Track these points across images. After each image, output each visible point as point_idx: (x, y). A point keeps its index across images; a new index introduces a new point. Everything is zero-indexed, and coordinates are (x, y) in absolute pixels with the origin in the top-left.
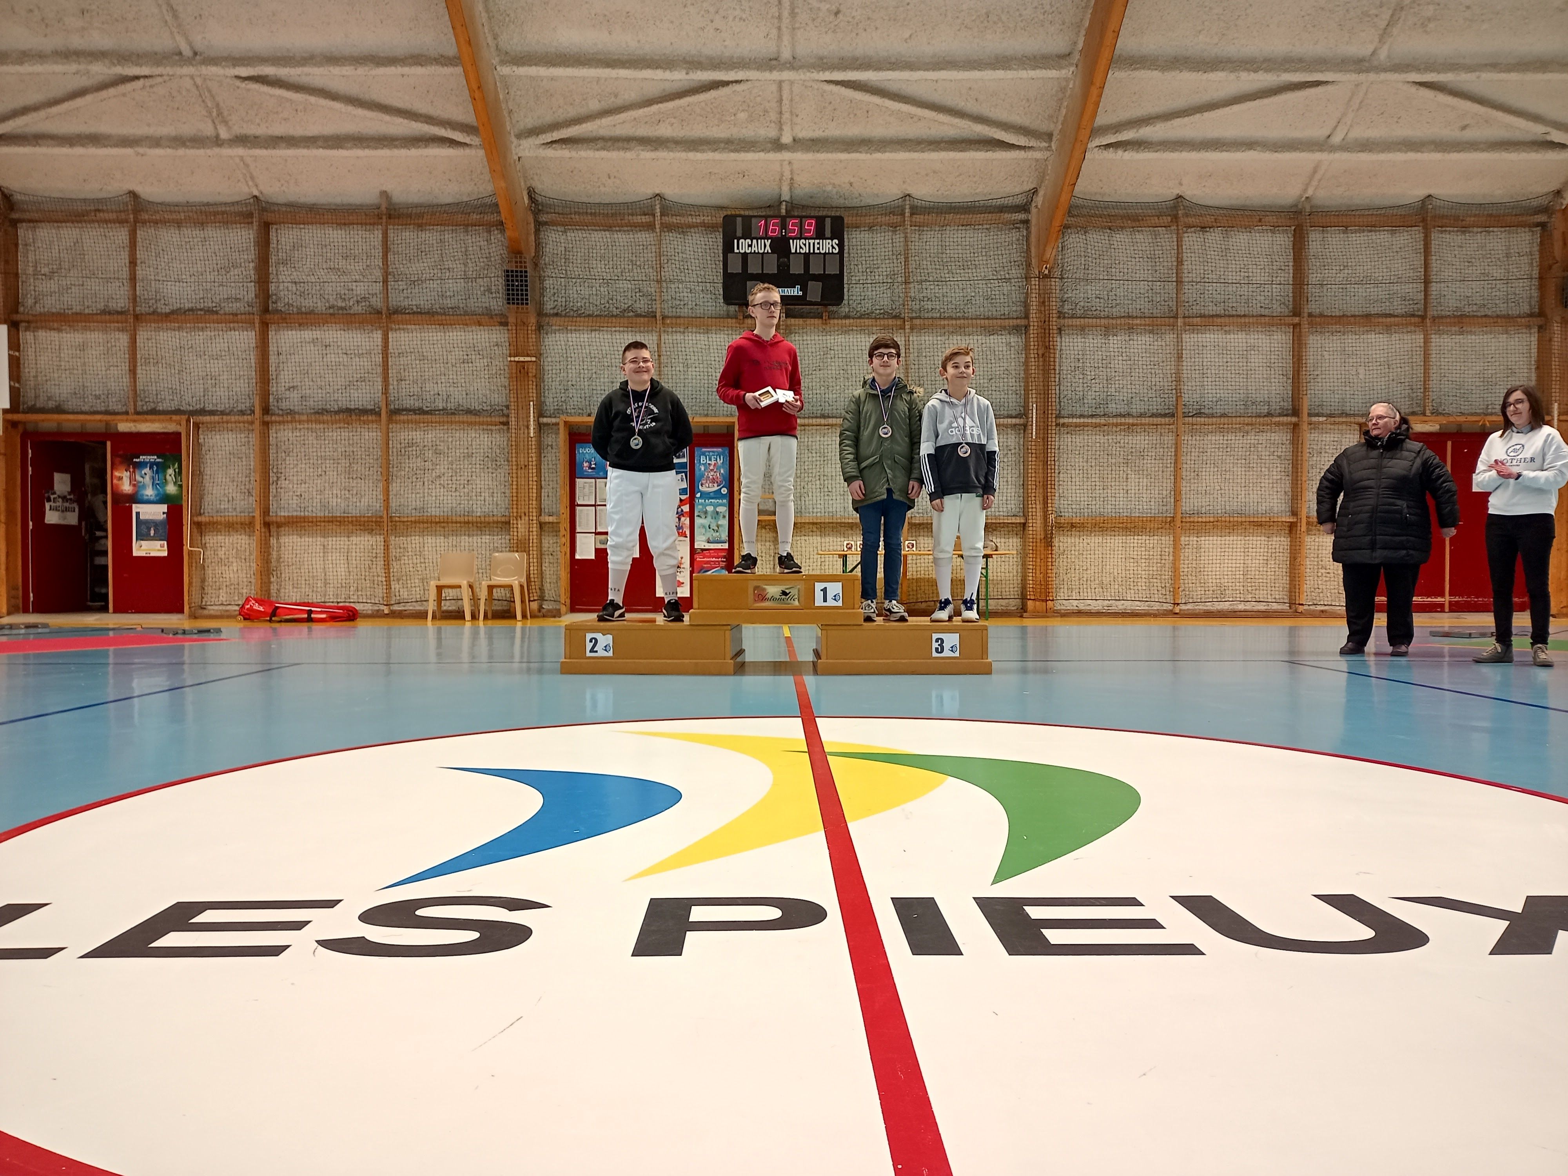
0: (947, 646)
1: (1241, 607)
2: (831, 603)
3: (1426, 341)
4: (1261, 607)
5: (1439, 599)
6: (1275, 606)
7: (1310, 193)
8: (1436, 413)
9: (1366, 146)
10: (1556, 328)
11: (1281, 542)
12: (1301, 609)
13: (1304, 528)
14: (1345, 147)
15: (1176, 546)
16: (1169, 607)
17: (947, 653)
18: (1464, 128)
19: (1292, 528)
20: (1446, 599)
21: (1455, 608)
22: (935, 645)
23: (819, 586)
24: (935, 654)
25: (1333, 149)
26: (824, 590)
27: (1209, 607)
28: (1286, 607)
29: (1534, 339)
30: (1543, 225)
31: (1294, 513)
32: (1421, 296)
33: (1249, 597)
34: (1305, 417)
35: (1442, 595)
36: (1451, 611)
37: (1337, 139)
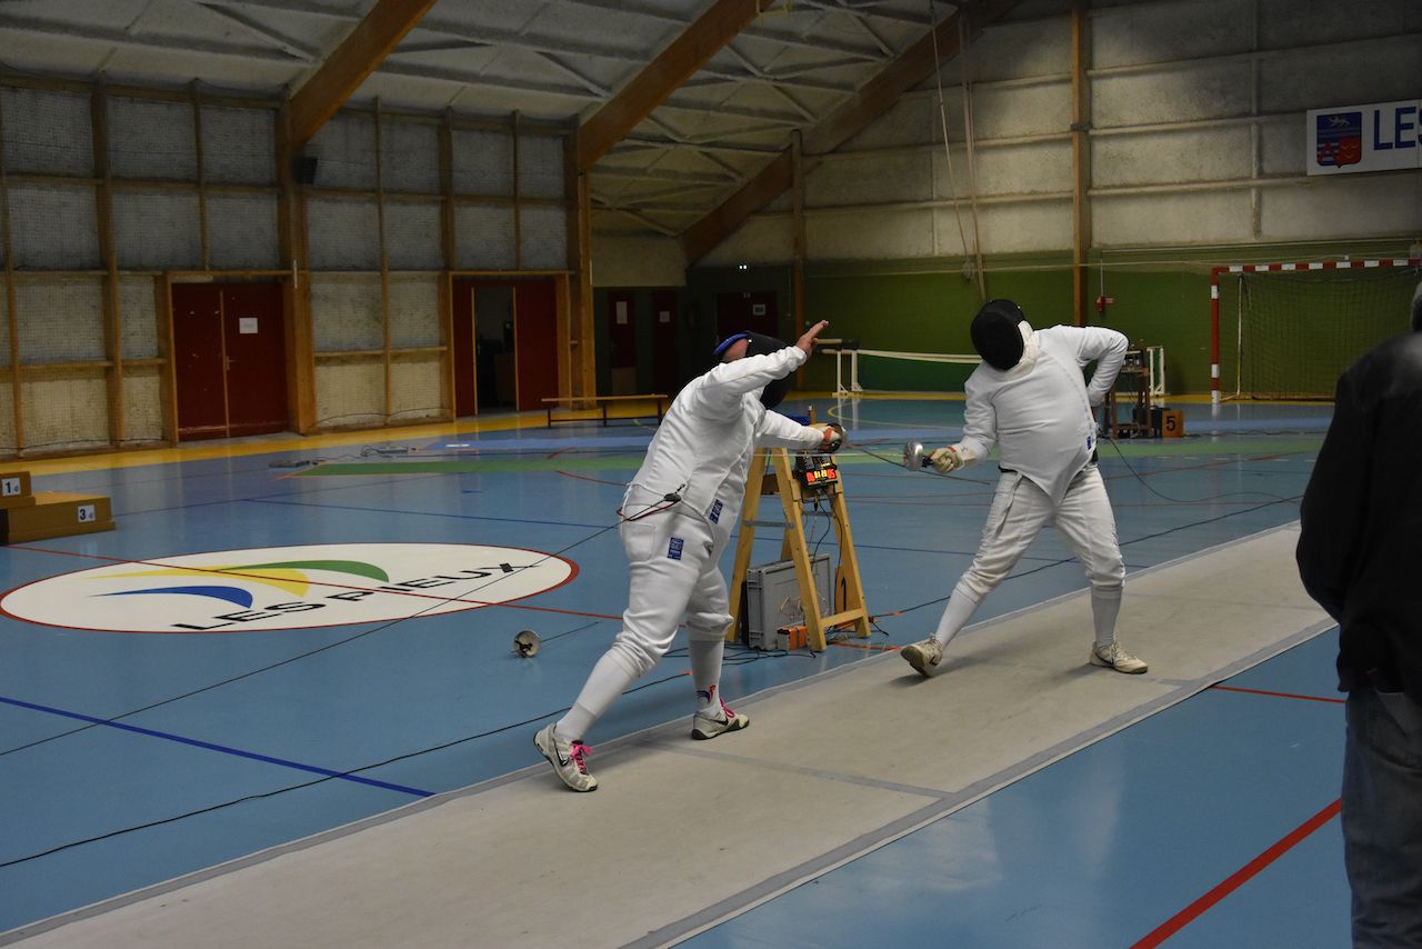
0: (87, 514)
1: (71, 446)
2: (13, 493)
3: (202, 205)
4: (88, 445)
5: (221, 427)
6: (99, 444)
7: (107, 66)
8: (213, 268)
9: (156, 40)
10: (292, 198)
11: (98, 385)
12: (122, 444)
13: (120, 372)
14: (141, 39)
15: (16, 393)
16: (15, 452)
17: (88, 519)
18: (228, 34)
19: (109, 373)
20: (226, 427)
21: (236, 434)
22: (80, 514)
23: (5, 482)
24: (81, 521)
25: (132, 39)
26: (8, 484)
27: (45, 449)
28: (107, 444)
29: (275, 203)
30: (277, 110)
31: (110, 357)
32: (195, 164)
33: (77, 437)
34: (116, 272)
35: (224, 423)
36: (232, 436)
37: (134, 31)
